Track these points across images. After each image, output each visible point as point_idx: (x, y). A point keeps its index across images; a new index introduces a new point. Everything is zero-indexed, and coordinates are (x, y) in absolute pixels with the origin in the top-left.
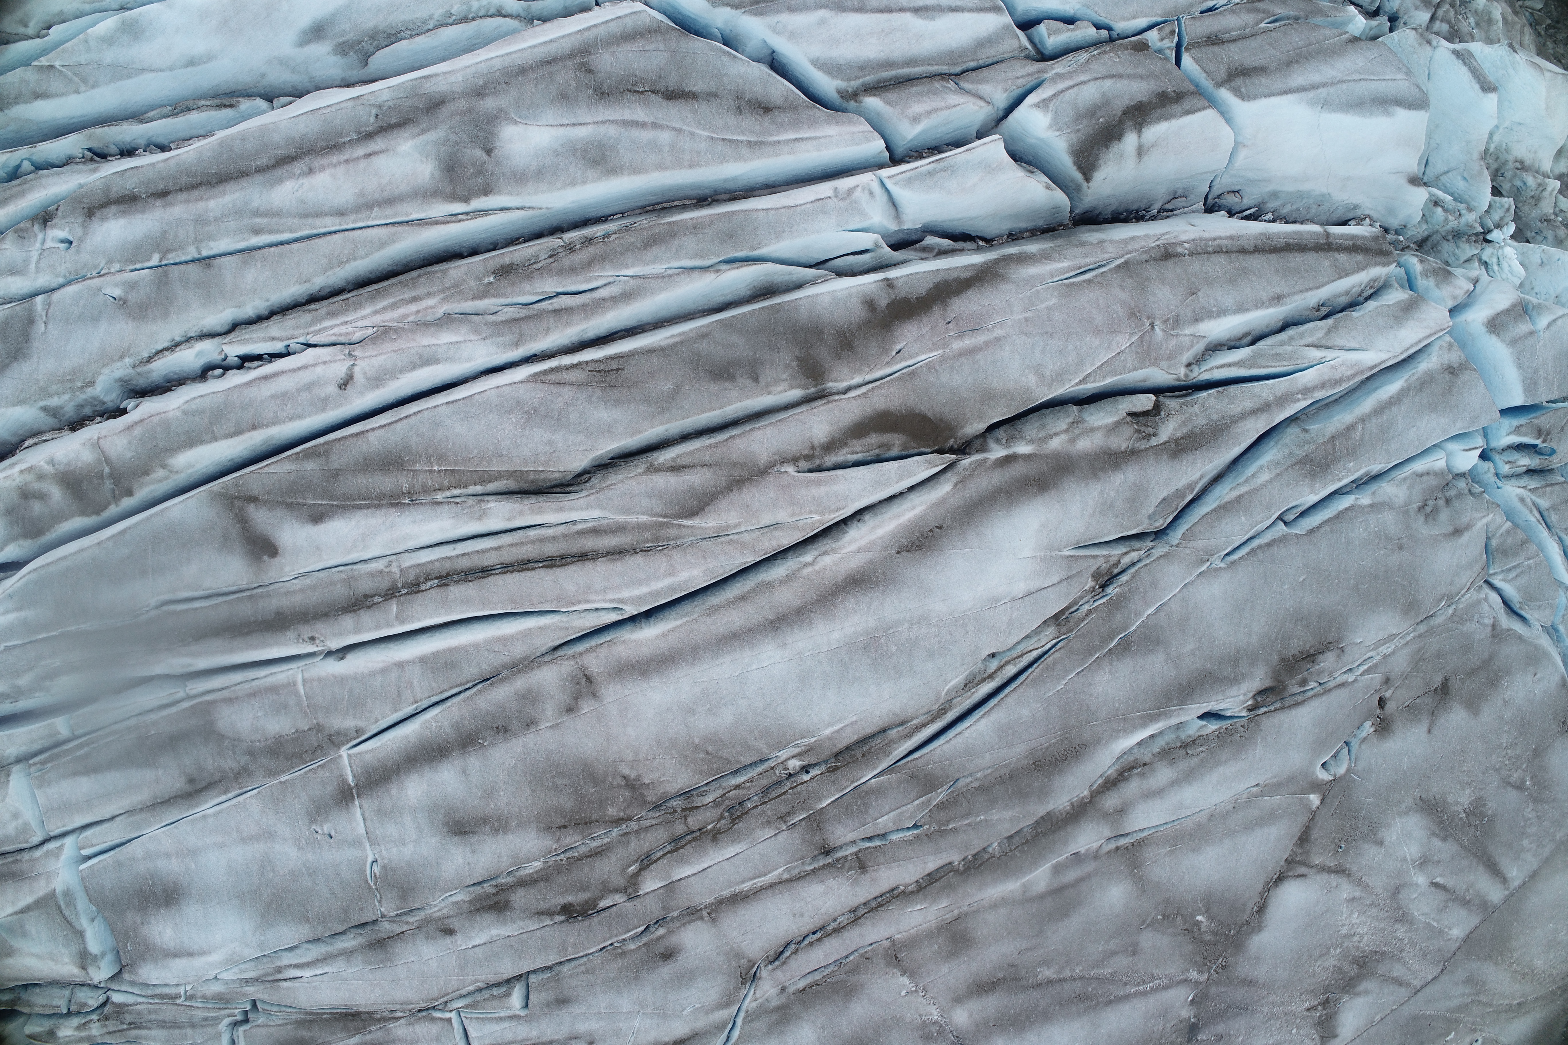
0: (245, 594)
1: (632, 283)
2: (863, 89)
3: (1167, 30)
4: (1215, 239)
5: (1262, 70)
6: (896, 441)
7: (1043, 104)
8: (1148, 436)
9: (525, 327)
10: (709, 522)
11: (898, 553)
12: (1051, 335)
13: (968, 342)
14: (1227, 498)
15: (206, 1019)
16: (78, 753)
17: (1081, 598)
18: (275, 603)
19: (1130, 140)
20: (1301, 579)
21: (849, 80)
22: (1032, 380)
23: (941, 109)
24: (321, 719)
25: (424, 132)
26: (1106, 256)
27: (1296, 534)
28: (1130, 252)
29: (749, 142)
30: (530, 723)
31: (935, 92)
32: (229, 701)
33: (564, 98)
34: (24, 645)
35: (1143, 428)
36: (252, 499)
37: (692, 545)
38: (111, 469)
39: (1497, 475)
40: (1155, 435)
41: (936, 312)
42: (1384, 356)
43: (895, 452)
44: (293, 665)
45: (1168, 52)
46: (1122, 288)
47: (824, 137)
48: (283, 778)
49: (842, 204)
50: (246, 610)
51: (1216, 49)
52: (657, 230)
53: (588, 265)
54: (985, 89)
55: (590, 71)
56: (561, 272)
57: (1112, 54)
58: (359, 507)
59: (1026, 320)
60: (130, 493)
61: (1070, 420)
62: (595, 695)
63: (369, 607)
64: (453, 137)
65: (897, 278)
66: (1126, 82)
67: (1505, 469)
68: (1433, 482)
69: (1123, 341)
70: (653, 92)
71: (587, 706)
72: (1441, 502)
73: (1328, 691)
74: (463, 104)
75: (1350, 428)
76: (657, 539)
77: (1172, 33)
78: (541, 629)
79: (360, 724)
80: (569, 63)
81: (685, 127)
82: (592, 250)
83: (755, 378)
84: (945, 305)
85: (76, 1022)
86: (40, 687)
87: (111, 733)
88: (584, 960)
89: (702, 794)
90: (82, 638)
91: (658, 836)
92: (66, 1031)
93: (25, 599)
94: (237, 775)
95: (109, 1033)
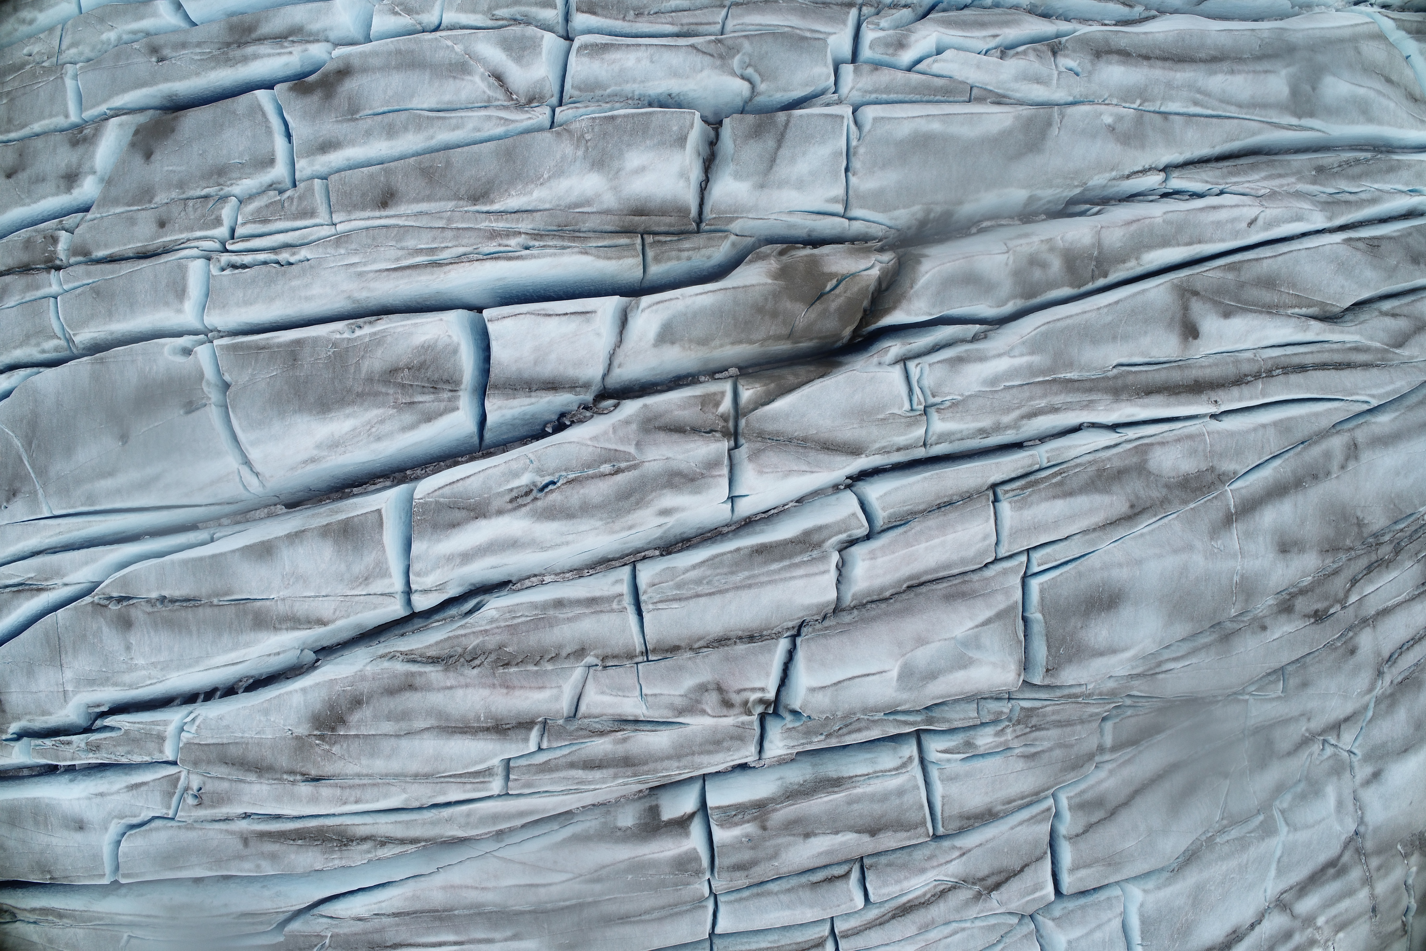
0: (1173, 365)
10: (1406, 353)
15: (1092, 716)
16: (1054, 481)
18: (1194, 373)
24: (1215, 462)
30: (1327, 474)
32: (1162, 444)
34: (1021, 386)
36: (1196, 293)
37: (1399, 366)
38: (1099, 253)
44: (1195, 422)
48: (1192, 505)
50: (1176, 376)
58: (1251, 311)
60: (1105, 275)
62: (1357, 457)
63: (1247, 383)
71: (1352, 465)
74: (1306, 55)
76: (1383, 360)
79: (1238, 467)
80: (1352, 46)
85: (990, 730)
86: (1015, 425)
87: (1077, 466)
88: (1317, 653)
89: (1383, 535)
90: (1069, 384)
91: (1363, 562)
92: (985, 739)
93: (1035, 346)
94: (1162, 503)
95: (1017, 737)
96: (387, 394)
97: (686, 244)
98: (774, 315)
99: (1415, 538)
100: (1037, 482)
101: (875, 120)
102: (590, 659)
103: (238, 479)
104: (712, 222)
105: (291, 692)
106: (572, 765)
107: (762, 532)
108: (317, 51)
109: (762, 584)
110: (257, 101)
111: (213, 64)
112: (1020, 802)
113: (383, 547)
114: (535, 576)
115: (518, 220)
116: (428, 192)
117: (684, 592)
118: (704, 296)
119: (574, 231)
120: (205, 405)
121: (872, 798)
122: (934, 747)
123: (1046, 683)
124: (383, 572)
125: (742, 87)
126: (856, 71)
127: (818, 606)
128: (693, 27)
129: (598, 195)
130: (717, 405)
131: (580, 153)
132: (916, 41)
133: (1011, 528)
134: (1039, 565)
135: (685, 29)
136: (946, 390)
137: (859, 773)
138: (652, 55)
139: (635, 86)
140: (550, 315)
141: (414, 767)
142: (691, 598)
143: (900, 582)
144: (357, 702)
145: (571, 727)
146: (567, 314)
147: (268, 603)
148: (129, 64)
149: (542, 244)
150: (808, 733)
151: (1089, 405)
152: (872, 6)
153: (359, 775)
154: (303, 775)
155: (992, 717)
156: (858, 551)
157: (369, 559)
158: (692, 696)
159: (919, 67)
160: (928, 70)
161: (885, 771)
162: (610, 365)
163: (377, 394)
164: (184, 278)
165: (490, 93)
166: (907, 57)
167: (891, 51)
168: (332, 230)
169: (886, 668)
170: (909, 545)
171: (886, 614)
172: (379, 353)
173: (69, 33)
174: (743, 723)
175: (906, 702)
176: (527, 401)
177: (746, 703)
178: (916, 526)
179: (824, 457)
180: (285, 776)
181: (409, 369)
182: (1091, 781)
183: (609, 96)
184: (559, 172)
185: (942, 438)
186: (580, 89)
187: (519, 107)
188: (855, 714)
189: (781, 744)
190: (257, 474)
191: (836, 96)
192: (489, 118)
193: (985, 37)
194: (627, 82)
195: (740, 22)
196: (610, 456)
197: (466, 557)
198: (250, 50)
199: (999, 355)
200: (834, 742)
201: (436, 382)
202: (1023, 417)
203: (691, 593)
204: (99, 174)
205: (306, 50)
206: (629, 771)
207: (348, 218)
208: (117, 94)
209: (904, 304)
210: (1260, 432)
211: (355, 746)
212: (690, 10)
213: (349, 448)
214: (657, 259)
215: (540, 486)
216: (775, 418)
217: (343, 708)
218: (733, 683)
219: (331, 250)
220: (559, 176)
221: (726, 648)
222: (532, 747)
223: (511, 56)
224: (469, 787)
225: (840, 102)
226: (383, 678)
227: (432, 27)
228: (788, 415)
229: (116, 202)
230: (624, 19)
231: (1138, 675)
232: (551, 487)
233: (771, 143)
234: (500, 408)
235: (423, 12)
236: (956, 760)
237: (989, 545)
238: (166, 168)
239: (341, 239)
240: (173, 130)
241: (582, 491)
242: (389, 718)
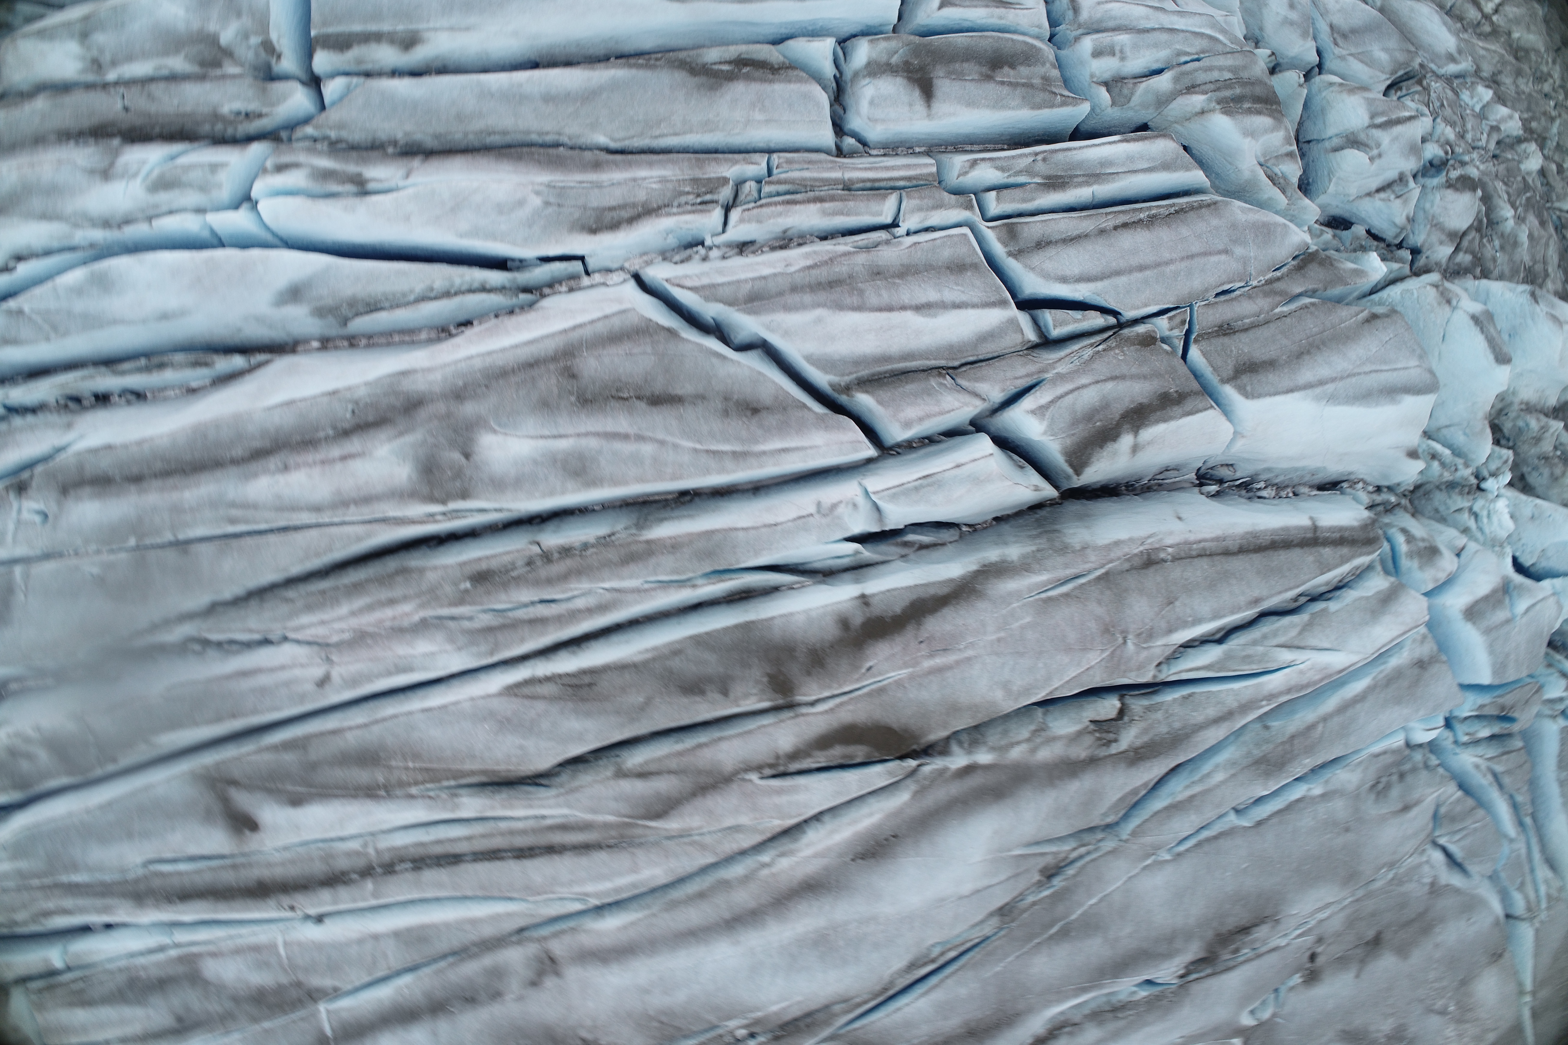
0: (228, 862)
1: (608, 596)
2: (856, 382)
3: (1178, 320)
4: (1200, 542)
5: (1270, 364)
6: (859, 752)
7: (1040, 411)
8: (1109, 743)
9: (500, 637)
10: (672, 824)
11: (853, 860)
12: (1021, 654)
13: (939, 661)
14: (1180, 797)
17: (1028, 889)
18: (257, 873)
19: (1126, 440)
20: (1244, 866)
21: (843, 375)
22: (999, 695)
23: (935, 415)
24: (302, 977)
25: (401, 434)
26: (1088, 566)
27: (1245, 827)
28: (1111, 561)
29: (734, 453)
30: (496, 995)
31: (929, 392)
32: (214, 955)
33: (545, 406)
35: (1104, 735)
36: (233, 783)
37: (656, 844)
38: (96, 740)
39: (1456, 742)
40: (1116, 741)
41: (909, 633)
42: (1354, 658)
43: (858, 760)
44: (273, 927)
45: (1176, 341)
46: (1099, 602)
47: (811, 447)
48: (267, 1025)
49: (824, 521)
50: (229, 878)
51: (1226, 340)
52: (634, 548)
53: (565, 577)
54: (982, 387)
55: (573, 376)
56: (537, 583)
57: (1117, 351)
58: (336, 796)
59: (999, 640)
60: (114, 760)
61: (1032, 727)
62: (557, 974)
63: (346, 884)
64: (430, 440)
65: (874, 595)
66: (1128, 383)
67: (1465, 739)
68: (1389, 759)
69: (1094, 658)
70: (638, 398)
71: (550, 982)
72: (1395, 778)
73: (1259, 956)
74: (441, 407)
75: (1311, 727)
76: (622, 836)
77: (1183, 322)
78: (509, 915)
79: (337, 984)
80: (552, 367)
81: (669, 438)
82: (569, 563)
83: (725, 692)
84: (919, 624)
87: (103, 972)
90: (75, 889)
94: (223, 1019)
100: (55, 988)
210: (369, 946)
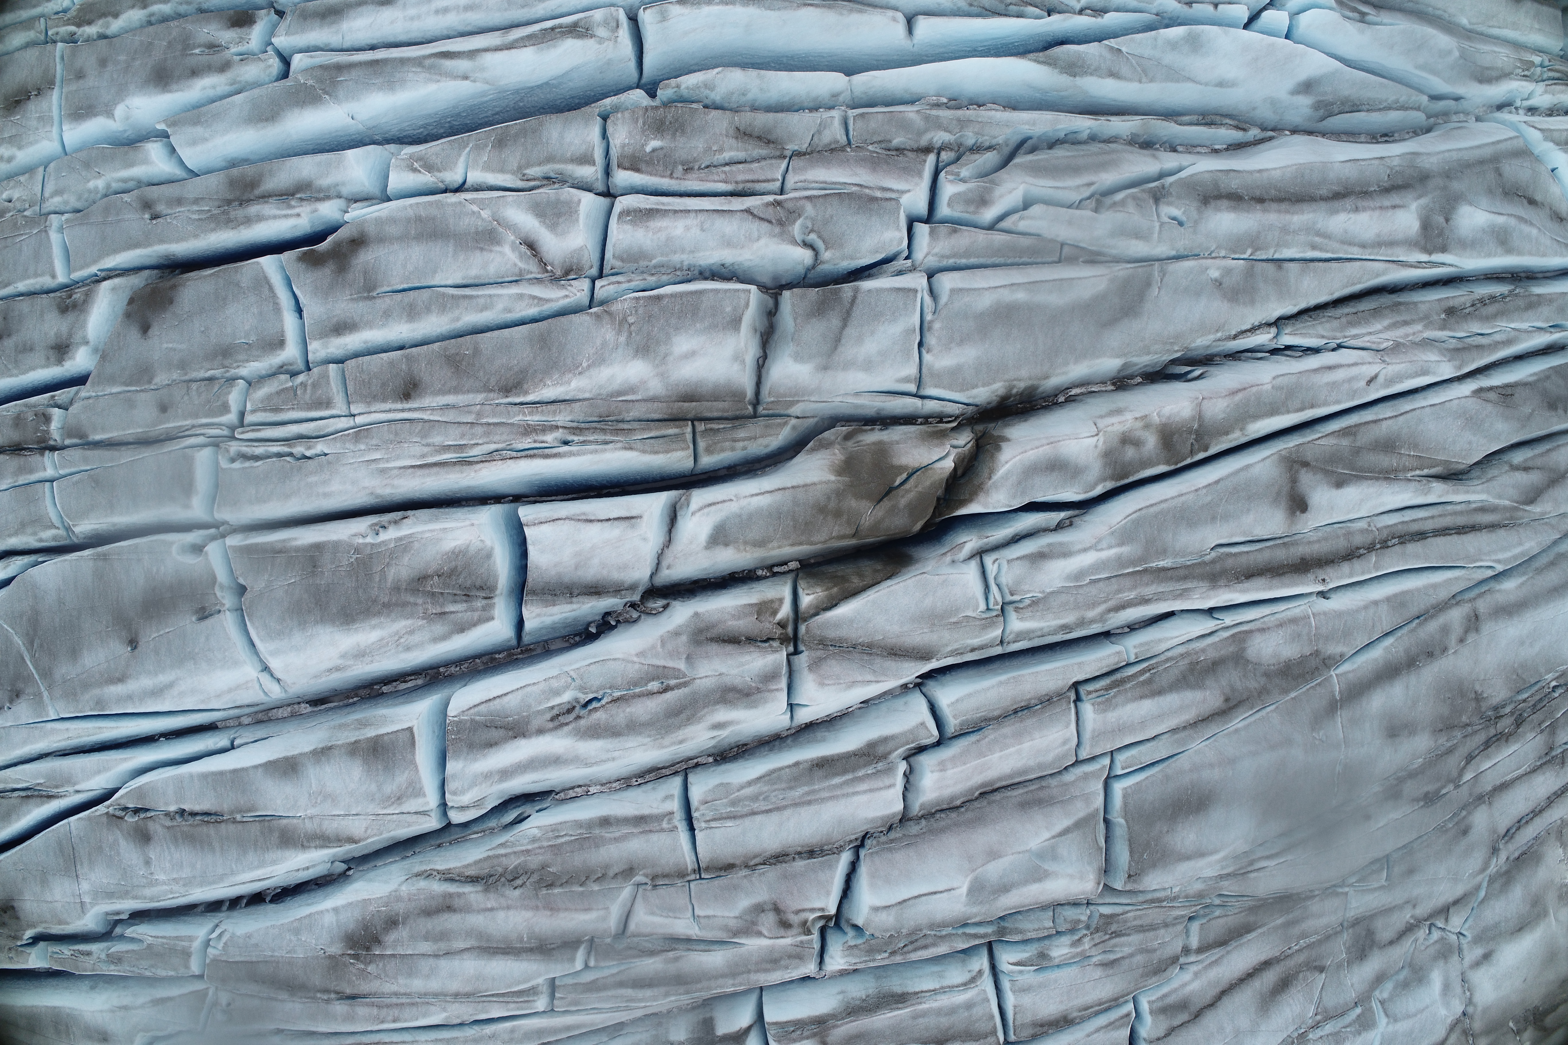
0: (1278, 542)
15: (1176, 919)
16: (1142, 679)
18: (1301, 551)
24: (1320, 646)
25: (1419, 197)
30: (1444, 650)
32: (1263, 630)
33: (1490, 190)
34: (1109, 578)
36: (1306, 464)
37: (1530, 524)
38: (1200, 426)
44: (1301, 602)
48: (1293, 695)
50: (1281, 555)
55: (1500, 176)
58: (1366, 478)
60: (1205, 448)
62: (1477, 629)
63: (1359, 557)
64: (1430, 206)
70: (1524, 197)
71: (1472, 638)
74: (1440, 182)
76: (1512, 519)
79: (1345, 650)
85: (1066, 940)
86: (1101, 618)
87: (1168, 660)
88: (1425, 837)
89: (1503, 706)
90: (1162, 574)
91: (1481, 738)
92: (1060, 950)
93: (1124, 536)
94: (1260, 694)
95: (1095, 945)
96: (416, 604)
97: (741, 434)
98: (838, 514)
99: (1538, 707)
100: (1123, 681)
101: (953, 291)
102: (639, 878)
103: (257, 686)
104: (770, 406)
105: (322, 912)
106: (621, 984)
107: (824, 740)
108: (329, 211)
109: (823, 800)
110: (263, 272)
111: (213, 225)
112: (1097, 1008)
113: (416, 767)
114: (580, 786)
115: (554, 413)
116: (454, 383)
117: (739, 809)
118: (760, 498)
119: (617, 421)
120: (219, 611)
121: (939, 1012)
122: (1006, 958)
123: (1127, 888)
124: (417, 792)
125: (804, 256)
126: (932, 232)
127: (882, 818)
128: (749, 185)
129: (643, 382)
130: (775, 613)
131: (622, 339)
132: (1001, 196)
133: (1094, 730)
134: (1123, 769)
135: (740, 187)
136: (1026, 587)
137: (925, 989)
138: (702, 223)
139: (684, 257)
140: (591, 521)
141: (454, 986)
142: (746, 815)
143: (971, 790)
144: (392, 923)
145: (620, 945)
146: (609, 520)
147: (295, 821)
148: (119, 221)
149: (582, 438)
150: (871, 951)
151: (1182, 594)
152: (951, 150)
153: (396, 994)
154: (337, 993)
155: (1068, 926)
156: (927, 761)
157: (401, 779)
158: (748, 918)
159: (1003, 224)
160: (1014, 228)
161: (953, 987)
162: (658, 564)
163: (405, 604)
164: (190, 471)
165: (521, 265)
166: (989, 214)
167: (972, 209)
168: (350, 422)
169: (955, 886)
170: (982, 755)
171: (957, 825)
172: (406, 560)
173: (52, 178)
174: (802, 942)
175: (976, 915)
176: (568, 607)
177: (805, 923)
178: (991, 734)
179: (891, 664)
180: (319, 995)
181: (439, 576)
182: (1175, 984)
183: (655, 267)
184: (600, 360)
185: (1020, 636)
186: (622, 260)
187: (555, 280)
188: (921, 930)
189: (842, 961)
190: (278, 680)
191: (909, 262)
192: (521, 296)
193: (1078, 187)
194: (675, 253)
195: (802, 178)
196: (659, 673)
197: (505, 774)
198: (253, 209)
199: (1085, 550)
200: (898, 959)
201: (469, 589)
202: (1110, 610)
203: (746, 810)
204: (92, 344)
205: (316, 211)
206: (682, 989)
207: (368, 410)
208: (108, 255)
209: (981, 497)
210: (1371, 611)
211: (391, 965)
212: (745, 162)
213: (377, 658)
214: (709, 451)
215: (583, 702)
216: (837, 625)
217: (378, 928)
218: (792, 903)
219: (350, 446)
220: (600, 365)
221: (784, 865)
222: (579, 965)
223: (544, 223)
224: (512, 1006)
225: (913, 269)
226: (419, 899)
227: (456, 185)
228: (851, 621)
229: (112, 380)
230: (671, 176)
231: (1228, 875)
232: (595, 704)
233: (835, 322)
234: (539, 615)
235: (445, 170)
236: (1029, 971)
237: (1070, 749)
238: (165, 345)
239: (361, 433)
240: (171, 302)
241: (628, 710)
242: (426, 938)
